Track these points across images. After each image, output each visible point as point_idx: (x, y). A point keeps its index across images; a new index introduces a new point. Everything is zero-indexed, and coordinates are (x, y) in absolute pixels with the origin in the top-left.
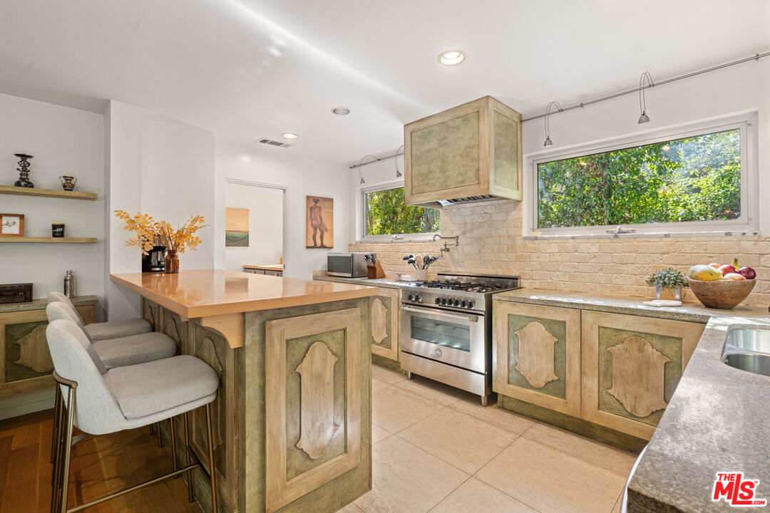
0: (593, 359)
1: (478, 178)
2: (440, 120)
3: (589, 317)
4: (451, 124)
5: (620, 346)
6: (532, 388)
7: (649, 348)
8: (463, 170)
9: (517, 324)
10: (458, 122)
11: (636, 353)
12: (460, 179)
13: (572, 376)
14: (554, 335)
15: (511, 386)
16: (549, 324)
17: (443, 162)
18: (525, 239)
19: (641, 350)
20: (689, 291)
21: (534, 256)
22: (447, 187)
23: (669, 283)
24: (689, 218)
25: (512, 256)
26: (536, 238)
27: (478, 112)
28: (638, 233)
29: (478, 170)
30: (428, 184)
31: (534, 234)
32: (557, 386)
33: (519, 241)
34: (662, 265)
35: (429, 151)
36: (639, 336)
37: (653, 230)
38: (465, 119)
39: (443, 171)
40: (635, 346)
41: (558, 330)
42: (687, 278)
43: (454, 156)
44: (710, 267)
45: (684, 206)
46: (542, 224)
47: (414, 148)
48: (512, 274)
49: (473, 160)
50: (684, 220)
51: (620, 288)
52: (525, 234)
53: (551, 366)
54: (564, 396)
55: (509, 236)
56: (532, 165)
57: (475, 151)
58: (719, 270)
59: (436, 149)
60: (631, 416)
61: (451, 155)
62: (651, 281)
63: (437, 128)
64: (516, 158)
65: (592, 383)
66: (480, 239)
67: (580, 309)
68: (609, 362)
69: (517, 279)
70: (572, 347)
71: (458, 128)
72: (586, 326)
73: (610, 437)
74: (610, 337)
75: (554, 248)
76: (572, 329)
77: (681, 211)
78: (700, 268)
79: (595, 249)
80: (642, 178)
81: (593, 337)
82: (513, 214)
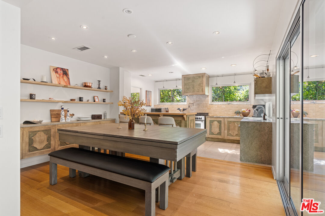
0: (226, 127)
1: (203, 91)
2: (193, 76)
3: (226, 119)
4: (196, 77)
5: (231, 124)
6: (215, 135)
7: (236, 124)
8: (199, 89)
9: (211, 122)
10: (197, 77)
11: (233, 125)
12: (198, 90)
13: (222, 131)
14: (219, 123)
15: (210, 135)
16: (218, 121)
17: (193, 86)
18: (210, 104)
19: (234, 124)
20: (241, 114)
21: (212, 108)
22: (194, 92)
23: (238, 113)
24: (240, 100)
25: (206, 108)
26: (212, 104)
27: (203, 76)
28: (233, 104)
29: (202, 89)
30: (189, 91)
31: (211, 103)
32: (220, 133)
33: (208, 105)
34: (237, 110)
35: (189, 83)
36: (234, 122)
37: (235, 103)
38: (200, 77)
39: (193, 88)
40: (233, 123)
41: (220, 122)
42: (241, 112)
43: (196, 85)
44: (244, 110)
45: (239, 97)
46: (213, 101)
47: (185, 81)
48: (207, 112)
49: (201, 86)
50: (239, 101)
51: (229, 115)
52: (209, 103)
53: (218, 129)
54: (221, 135)
55: (206, 104)
56: (211, 87)
57: (202, 84)
58: (245, 110)
59: (191, 83)
60: (233, 136)
61: (196, 84)
62: (235, 113)
63: (192, 78)
64: (208, 86)
65: (226, 132)
66: (199, 104)
67: (224, 118)
68: (229, 127)
69: (208, 113)
70: (223, 125)
71: (197, 79)
72: (225, 121)
73: (229, 141)
74: (229, 122)
75: (216, 106)
76: (223, 122)
77: (239, 98)
78: (243, 110)
79: (225, 107)
80: (231, 90)
81: (226, 123)
82: (207, 99)
